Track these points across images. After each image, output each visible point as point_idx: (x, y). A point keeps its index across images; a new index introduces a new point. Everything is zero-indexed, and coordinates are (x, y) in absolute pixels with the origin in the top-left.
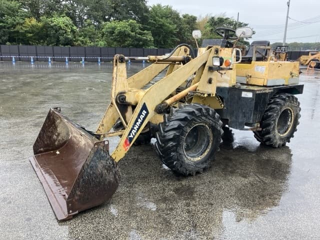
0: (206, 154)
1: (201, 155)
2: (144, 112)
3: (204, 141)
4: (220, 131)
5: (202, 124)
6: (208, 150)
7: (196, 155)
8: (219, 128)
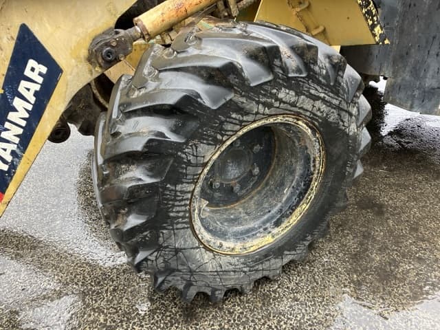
0: (295, 219)
1: (277, 224)
2: (35, 70)
3: (292, 172)
4: (355, 139)
5: (280, 119)
6: (304, 207)
7: (255, 224)
8: (353, 129)
